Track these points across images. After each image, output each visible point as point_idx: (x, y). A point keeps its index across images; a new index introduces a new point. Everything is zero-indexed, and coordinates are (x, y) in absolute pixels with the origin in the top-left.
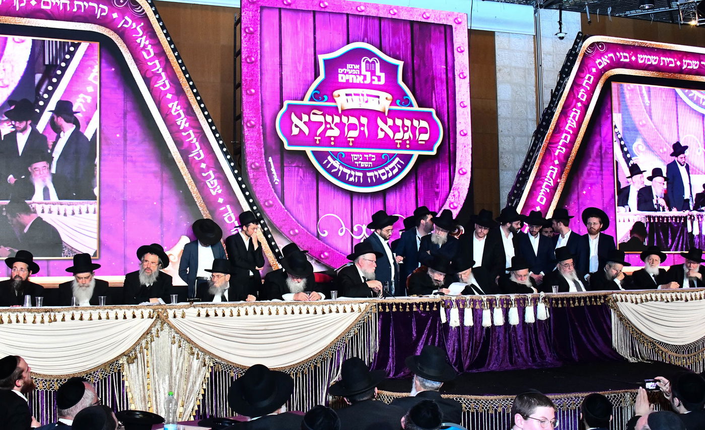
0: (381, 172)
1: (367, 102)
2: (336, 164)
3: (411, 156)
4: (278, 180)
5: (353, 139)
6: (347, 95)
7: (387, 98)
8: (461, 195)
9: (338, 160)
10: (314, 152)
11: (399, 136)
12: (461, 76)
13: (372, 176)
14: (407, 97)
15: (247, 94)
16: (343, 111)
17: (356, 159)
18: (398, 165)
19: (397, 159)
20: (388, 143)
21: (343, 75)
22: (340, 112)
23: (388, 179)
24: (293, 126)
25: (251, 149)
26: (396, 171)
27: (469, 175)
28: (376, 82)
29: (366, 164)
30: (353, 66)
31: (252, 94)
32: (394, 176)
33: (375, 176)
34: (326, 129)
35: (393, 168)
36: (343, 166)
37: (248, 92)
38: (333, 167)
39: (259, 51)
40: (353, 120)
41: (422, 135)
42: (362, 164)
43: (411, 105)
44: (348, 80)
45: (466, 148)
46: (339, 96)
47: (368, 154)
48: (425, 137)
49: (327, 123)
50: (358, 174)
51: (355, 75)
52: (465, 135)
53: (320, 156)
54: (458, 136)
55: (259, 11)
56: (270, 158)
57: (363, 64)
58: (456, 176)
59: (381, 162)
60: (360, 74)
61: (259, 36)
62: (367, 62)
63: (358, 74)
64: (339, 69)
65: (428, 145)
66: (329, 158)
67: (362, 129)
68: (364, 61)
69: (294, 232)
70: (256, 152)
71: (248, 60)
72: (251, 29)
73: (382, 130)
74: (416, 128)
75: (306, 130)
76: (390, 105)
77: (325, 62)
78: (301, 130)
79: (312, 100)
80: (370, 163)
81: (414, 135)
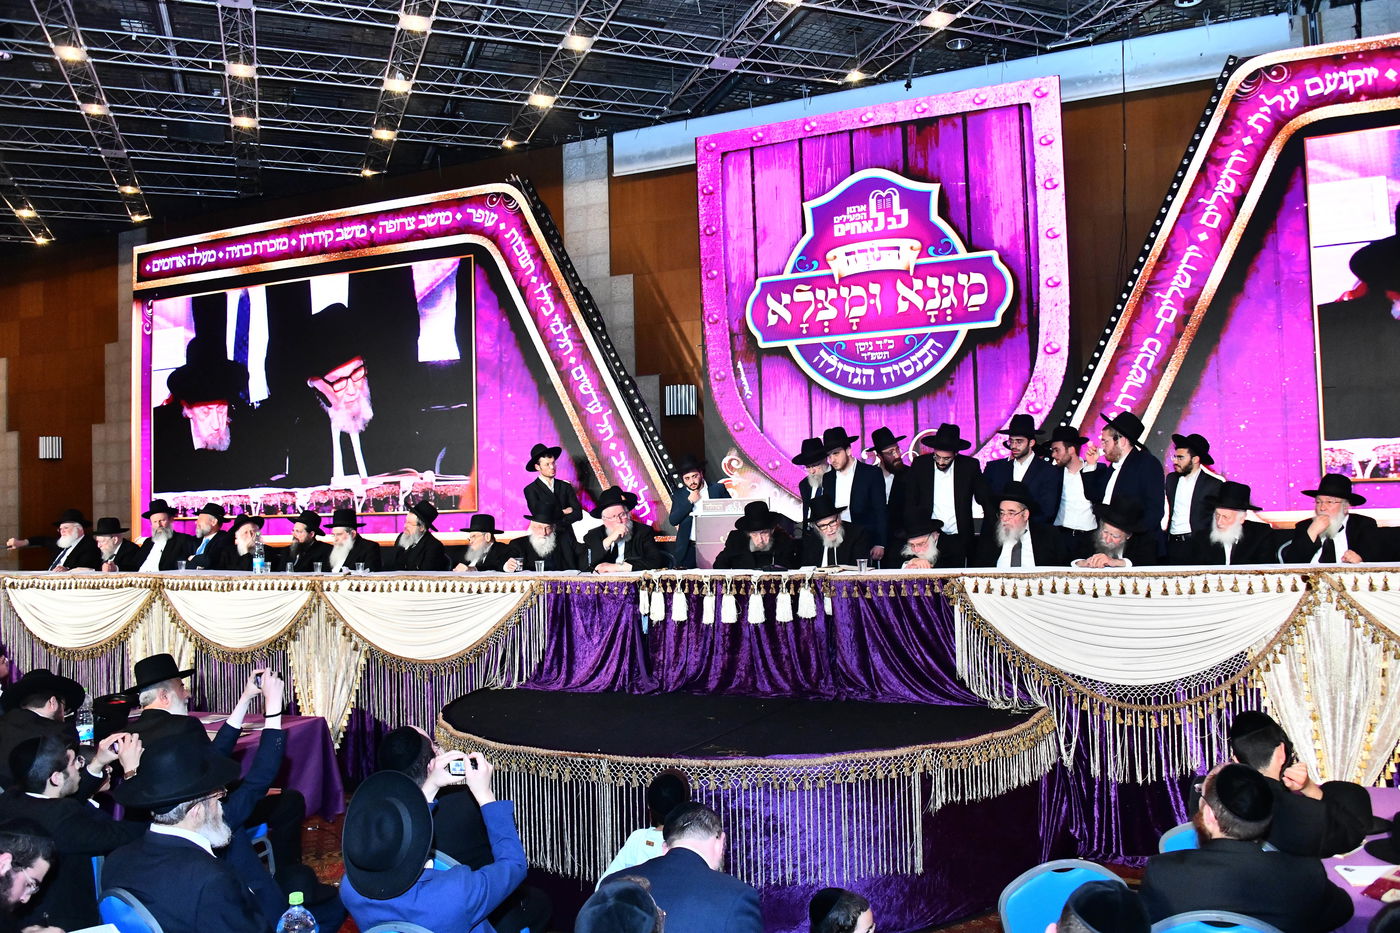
0: (903, 365)
1: (879, 259)
2: (833, 360)
3: (955, 333)
4: (751, 393)
5: (858, 320)
6: (847, 254)
7: (912, 248)
8: (1049, 388)
9: (836, 353)
10: (798, 347)
11: (933, 304)
12: (1048, 185)
13: (889, 373)
14: (946, 240)
15: (707, 278)
16: (841, 279)
17: (862, 349)
18: (932, 351)
19: (931, 342)
20: (916, 317)
21: (841, 226)
22: (837, 282)
24: (770, 313)
25: (714, 353)
26: (929, 360)
27: (1065, 353)
28: (894, 226)
29: (879, 355)
30: (857, 209)
31: (714, 278)
32: (925, 370)
33: (895, 372)
34: (817, 310)
35: (925, 356)
36: (844, 362)
37: (709, 275)
38: (828, 365)
39: (721, 216)
40: (858, 291)
41: (973, 297)
42: (872, 356)
43: (955, 252)
44: (848, 232)
45: (1057, 308)
46: (835, 257)
47: (882, 339)
48: (980, 299)
49: (817, 301)
50: (867, 372)
51: (860, 221)
52: (1057, 285)
53: (808, 352)
54: (1043, 289)
55: (720, 158)
56: (739, 363)
57: (872, 202)
58: (1039, 357)
59: (902, 349)
60: (868, 219)
61: (720, 194)
62: (880, 197)
63: (864, 220)
64: (835, 218)
65: (986, 312)
66: (822, 353)
67: (872, 302)
68: (873, 198)
69: (774, 465)
70: (721, 356)
71: (708, 232)
72: (711, 188)
73: (904, 299)
74: (963, 286)
75: (787, 316)
76: (918, 258)
77: (814, 210)
78: (780, 317)
79: (795, 271)
80: (885, 353)
81: (960, 299)
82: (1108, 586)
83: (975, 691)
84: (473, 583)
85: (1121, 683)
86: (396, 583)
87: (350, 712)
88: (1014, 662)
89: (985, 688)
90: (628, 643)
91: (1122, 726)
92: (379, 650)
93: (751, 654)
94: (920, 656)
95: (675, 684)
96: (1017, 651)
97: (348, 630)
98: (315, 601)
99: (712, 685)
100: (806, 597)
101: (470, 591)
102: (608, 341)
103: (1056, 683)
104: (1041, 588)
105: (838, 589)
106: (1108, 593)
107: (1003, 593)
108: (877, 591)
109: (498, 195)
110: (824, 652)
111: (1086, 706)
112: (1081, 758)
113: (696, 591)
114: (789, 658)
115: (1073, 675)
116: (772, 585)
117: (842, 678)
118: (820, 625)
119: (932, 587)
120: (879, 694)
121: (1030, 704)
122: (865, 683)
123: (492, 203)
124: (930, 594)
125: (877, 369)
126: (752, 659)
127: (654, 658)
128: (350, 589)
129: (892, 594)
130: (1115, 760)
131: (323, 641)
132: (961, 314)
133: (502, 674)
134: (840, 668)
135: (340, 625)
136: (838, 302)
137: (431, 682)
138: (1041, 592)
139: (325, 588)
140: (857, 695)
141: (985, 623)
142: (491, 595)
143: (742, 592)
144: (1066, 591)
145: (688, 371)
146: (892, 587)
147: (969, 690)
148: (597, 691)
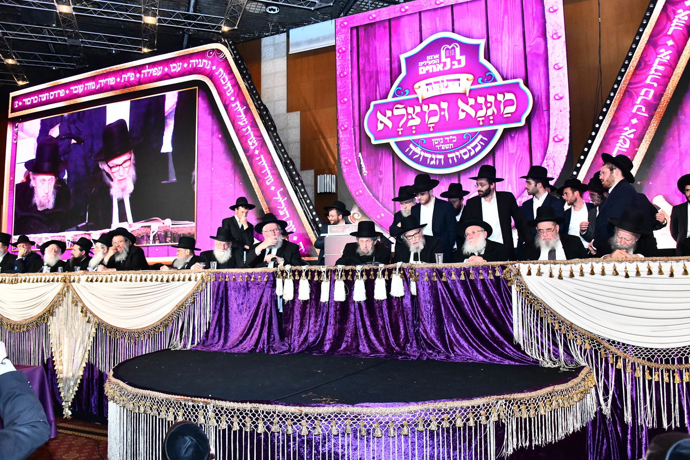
0: (462, 152)
1: (447, 87)
2: (418, 150)
3: (496, 130)
4: (366, 172)
5: (433, 125)
6: (427, 85)
7: (467, 79)
8: (557, 164)
9: (419, 146)
10: (397, 143)
11: (481, 113)
13: (453, 157)
14: (490, 73)
15: (341, 103)
16: (423, 100)
17: (436, 143)
18: (481, 143)
19: (480, 137)
20: (471, 122)
21: (423, 68)
22: (421, 102)
23: (471, 158)
24: (379, 122)
25: (344, 148)
26: (479, 148)
27: (567, 141)
28: (456, 66)
29: (447, 146)
30: (433, 57)
31: (345, 103)
32: (476, 154)
33: (457, 156)
34: (408, 120)
35: (476, 146)
36: (424, 151)
37: (342, 101)
38: (415, 153)
39: (350, 66)
40: (433, 107)
41: (507, 108)
42: (442, 147)
43: (495, 80)
44: (428, 71)
45: (562, 113)
46: (420, 87)
47: (448, 136)
48: (511, 109)
49: (408, 114)
50: (439, 157)
51: (435, 64)
52: (561, 98)
53: (402, 146)
54: (552, 102)
55: (349, 32)
56: (360, 154)
57: (443, 52)
58: (550, 144)
59: (462, 142)
60: (440, 62)
61: (350, 53)
62: (447, 49)
63: (437, 63)
64: (420, 63)
65: (515, 117)
66: (411, 146)
67: (442, 113)
68: (443, 50)
69: (381, 216)
70: (349, 150)
71: (342, 75)
72: (344, 49)
73: (463, 111)
74: (501, 102)
75: (390, 124)
76: (472, 85)
77: (407, 59)
78: (385, 125)
79: (394, 96)
80: (451, 145)
81: (499, 109)
82: (637, 268)
83: (529, 354)
84: (164, 275)
85: (649, 346)
86: (115, 276)
87: (85, 366)
88: (560, 330)
89: (537, 350)
90: (267, 316)
91: (650, 382)
92: (103, 322)
93: (356, 325)
94: (484, 325)
95: (300, 347)
96: (562, 322)
97: (85, 309)
98: (65, 289)
99: (327, 347)
100: (397, 281)
101: (162, 281)
102: (278, 136)
103: (595, 346)
104: (581, 271)
105: (422, 275)
106: (638, 274)
107: (551, 276)
108: (451, 275)
109: (213, 50)
110: (410, 323)
111: (620, 365)
112: (617, 409)
113: (316, 278)
114: (384, 327)
115: (609, 341)
116: (372, 273)
117: (425, 343)
118: (407, 302)
119: (494, 271)
120: (453, 355)
121: (572, 363)
122: (441, 347)
123: (210, 55)
124: (492, 278)
125: (445, 155)
126: (356, 328)
127: (286, 328)
128: (87, 281)
129: (463, 278)
130: (645, 409)
131: (70, 317)
132: (499, 118)
133: (181, 339)
134: (422, 335)
135: (80, 305)
136: (421, 115)
137: (135, 344)
138: (582, 274)
139: (72, 280)
140: (436, 356)
141: (536, 299)
142: (176, 283)
143: (349, 278)
144: (603, 273)
145: (331, 167)
146: (462, 272)
147: (524, 352)
148: (244, 352)
